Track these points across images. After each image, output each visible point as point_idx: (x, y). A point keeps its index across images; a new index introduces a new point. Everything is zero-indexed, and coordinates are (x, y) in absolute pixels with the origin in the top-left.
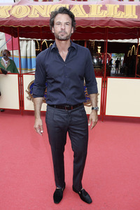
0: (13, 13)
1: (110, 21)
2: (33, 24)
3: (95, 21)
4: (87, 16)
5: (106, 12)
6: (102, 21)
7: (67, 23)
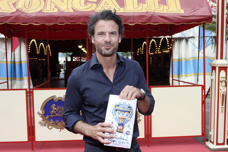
0: (20, 6)
1: (152, 17)
2: (50, 21)
3: (134, 17)
5: (145, 5)
6: (142, 16)
7: (112, 33)
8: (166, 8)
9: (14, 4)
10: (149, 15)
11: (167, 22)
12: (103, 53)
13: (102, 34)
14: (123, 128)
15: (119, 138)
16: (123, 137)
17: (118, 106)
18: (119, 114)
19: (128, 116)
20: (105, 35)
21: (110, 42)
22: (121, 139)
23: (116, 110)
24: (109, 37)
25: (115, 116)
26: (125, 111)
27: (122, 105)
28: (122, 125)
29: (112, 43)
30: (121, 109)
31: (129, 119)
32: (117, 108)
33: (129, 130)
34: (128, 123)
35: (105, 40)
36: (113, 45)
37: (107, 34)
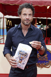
7: (30, 15)
12: (25, 24)
13: (25, 14)
14: (21, 61)
15: (19, 65)
16: (21, 65)
17: (21, 51)
18: (20, 55)
19: (25, 57)
20: (27, 15)
21: (28, 19)
22: (20, 65)
23: (20, 53)
24: (29, 16)
25: (19, 56)
26: (23, 55)
27: (23, 52)
28: (21, 60)
29: (29, 19)
30: (22, 53)
31: (25, 58)
32: (20, 52)
33: (24, 62)
34: (25, 60)
35: (26, 18)
36: (30, 21)
37: (28, 15)
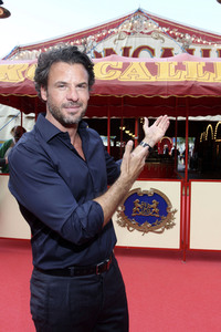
1: (193, 87)
3: (168, 87)
4: (153, 79)
5: (184, 73)
6: (178, 87)
8: (213, 75)
9: (23, 73)
10: (189, 85)
11: (213, 95)
13: (62, 85)
21: (77, 101)
